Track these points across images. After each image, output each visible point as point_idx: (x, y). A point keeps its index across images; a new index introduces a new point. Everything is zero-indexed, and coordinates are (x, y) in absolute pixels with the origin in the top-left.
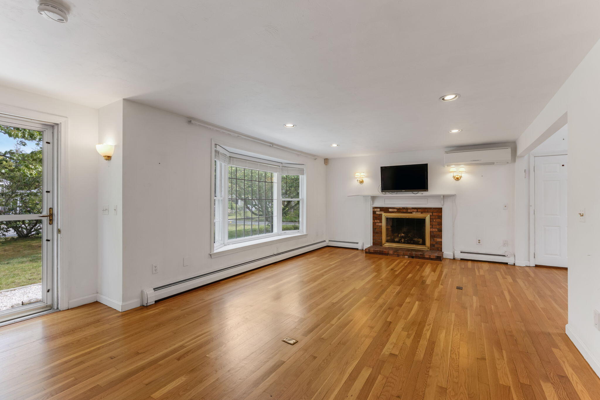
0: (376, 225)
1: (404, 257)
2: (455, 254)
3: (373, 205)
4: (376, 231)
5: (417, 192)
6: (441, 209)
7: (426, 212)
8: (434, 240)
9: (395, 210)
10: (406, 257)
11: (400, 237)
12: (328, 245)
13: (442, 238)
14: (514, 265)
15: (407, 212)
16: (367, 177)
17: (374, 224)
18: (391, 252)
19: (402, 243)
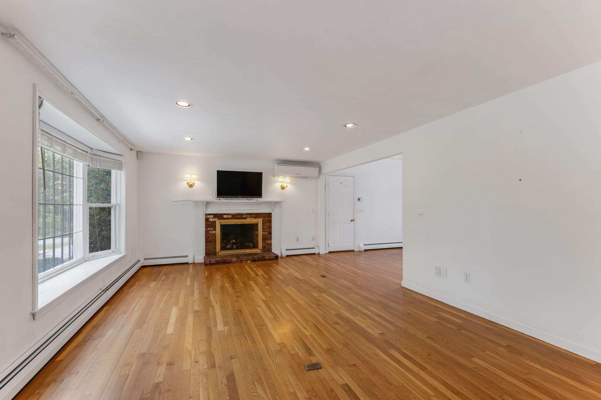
0: (209, 233)
1: (247, 262)
2: (282, 253)
3: (206, 211)
4: (209, 240)
5: (251, 198)
6: (271, 214)
7: (259, 217)
8: (265, 242)
9: (230, 216)
10: (249, 261)
11: (232, 244)
12: (143, 265)
13: (271, 240)
14: (319, 254)
15: (242, 218)
16: (198, 180)
17: (207, 232)
18: (234, 259)
19: (234, 249)
